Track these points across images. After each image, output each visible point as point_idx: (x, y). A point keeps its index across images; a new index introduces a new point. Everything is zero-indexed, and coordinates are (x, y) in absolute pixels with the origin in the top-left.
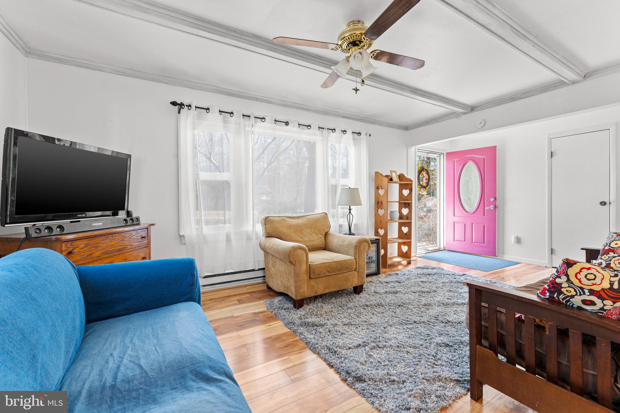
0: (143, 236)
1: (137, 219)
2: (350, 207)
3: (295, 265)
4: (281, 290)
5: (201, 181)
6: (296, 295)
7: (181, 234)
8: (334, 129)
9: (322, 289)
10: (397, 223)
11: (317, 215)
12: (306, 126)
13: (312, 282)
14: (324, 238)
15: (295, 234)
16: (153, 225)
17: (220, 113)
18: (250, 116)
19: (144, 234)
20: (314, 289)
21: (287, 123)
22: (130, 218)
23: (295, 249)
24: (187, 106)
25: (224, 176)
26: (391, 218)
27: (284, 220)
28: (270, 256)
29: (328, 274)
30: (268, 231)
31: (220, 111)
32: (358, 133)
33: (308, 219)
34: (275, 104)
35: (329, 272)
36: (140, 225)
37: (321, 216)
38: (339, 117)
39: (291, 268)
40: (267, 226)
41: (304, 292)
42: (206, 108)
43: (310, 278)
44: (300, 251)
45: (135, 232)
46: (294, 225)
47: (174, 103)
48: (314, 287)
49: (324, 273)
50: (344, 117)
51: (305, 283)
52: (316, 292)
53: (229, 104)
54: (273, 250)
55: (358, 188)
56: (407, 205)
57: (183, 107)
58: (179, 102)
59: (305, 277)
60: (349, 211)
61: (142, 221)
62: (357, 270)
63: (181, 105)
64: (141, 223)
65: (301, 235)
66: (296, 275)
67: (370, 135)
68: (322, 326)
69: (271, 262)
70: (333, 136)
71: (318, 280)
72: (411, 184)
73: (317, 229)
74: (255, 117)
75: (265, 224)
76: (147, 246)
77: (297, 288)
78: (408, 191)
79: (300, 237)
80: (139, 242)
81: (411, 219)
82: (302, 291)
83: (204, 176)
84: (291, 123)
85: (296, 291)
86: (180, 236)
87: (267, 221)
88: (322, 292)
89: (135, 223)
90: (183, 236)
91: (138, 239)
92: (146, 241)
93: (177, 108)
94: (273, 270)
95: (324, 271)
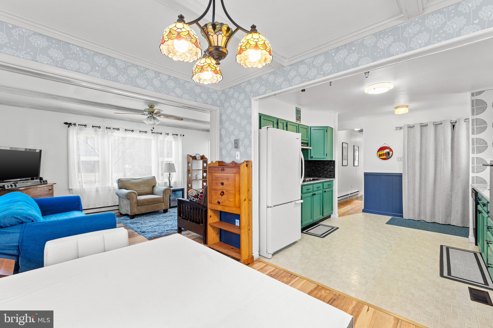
0: (50, 189)
1: (46, 181)
2: (170, 173)
3: (130, 200)
4: (126, 213)
5: (82, 161)
6: (131, 213)
7: (69, 188)
8: (161, 133)
9: (145, 210)
10: (202, 181)
11: (148, 178)
12: (144, 132)
13: (139, 208)
14: (152, 189)
15: (135, 187)
16: (55, 184)
17: (93, 127)
18: (110, 128)
19: (50, 188)
20: (140, 210)
21: (133, 131)
22: (43, 181)
23: (130, 193)
24: (73, 124)
25: (96, 159)
26: (196, 178)
27: (130, 181)
28: (121, 198)
29: (148, 204)
30: (120, 186)
31: (93, 126)
32: (176, 135)
33: (144, 179)
34: (126, 120)
35: (148, 203)
36: (47, 184)
37: (151, 178)
38: (165, 126)
39: (129, 201)
40: (119, 183)
41: (135, 212)
42: (85, 125)
43: (138, 206)
44: (132, 194)
45: (46, 187)
46: (135, 183)
47: (66, 123)
48: (140, 209)
49: (145, 203)
50: (168, 126)
51: (135, 208)
52: (141, 212)
53: (98, 122)
54: (121, 194)
55: (174, 164)
56: (205, 172)
57: (71, 125)
58: (69, 122)
59: (136, 205)
60: (169, 175)
61: (48, 182)
62: (164, 202)
63: (70, 124)
64: (48, 183)
65: (138, 187)
66: (131, 204)
67: (183, 136)
68: (139, 223)
69: (121, 200)
70: (161, 137)
71: (142, 207)
72: (207, 161)
73: (148, 185)
74: (113, 129)
75: (118, 183)
76: (52, 194)
77: (131, 210)
78: (206, 164)
79: (138, 188)
80: (48, 192)
81: (207, 179)
82: (133, 211)
83: (83, 158)
84: (135, 131)
85: (131, 211)
86: (69, 189)
87: (119, 181)
88: (144, 212)
89: (45, 183)
90: (72, 189)
91: (48, 190)
92: (51, 191)
93: (67, 125)
94: (122, 205)
95: (145, 202)
